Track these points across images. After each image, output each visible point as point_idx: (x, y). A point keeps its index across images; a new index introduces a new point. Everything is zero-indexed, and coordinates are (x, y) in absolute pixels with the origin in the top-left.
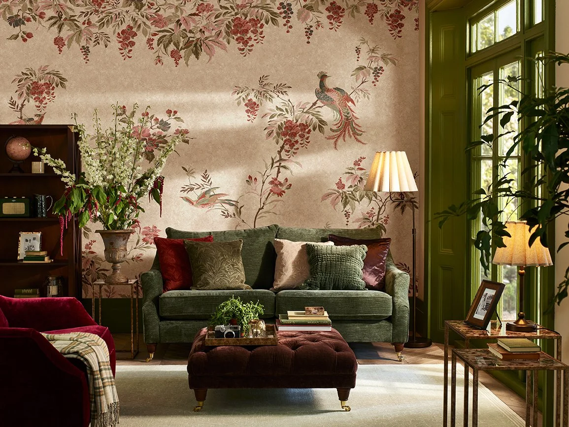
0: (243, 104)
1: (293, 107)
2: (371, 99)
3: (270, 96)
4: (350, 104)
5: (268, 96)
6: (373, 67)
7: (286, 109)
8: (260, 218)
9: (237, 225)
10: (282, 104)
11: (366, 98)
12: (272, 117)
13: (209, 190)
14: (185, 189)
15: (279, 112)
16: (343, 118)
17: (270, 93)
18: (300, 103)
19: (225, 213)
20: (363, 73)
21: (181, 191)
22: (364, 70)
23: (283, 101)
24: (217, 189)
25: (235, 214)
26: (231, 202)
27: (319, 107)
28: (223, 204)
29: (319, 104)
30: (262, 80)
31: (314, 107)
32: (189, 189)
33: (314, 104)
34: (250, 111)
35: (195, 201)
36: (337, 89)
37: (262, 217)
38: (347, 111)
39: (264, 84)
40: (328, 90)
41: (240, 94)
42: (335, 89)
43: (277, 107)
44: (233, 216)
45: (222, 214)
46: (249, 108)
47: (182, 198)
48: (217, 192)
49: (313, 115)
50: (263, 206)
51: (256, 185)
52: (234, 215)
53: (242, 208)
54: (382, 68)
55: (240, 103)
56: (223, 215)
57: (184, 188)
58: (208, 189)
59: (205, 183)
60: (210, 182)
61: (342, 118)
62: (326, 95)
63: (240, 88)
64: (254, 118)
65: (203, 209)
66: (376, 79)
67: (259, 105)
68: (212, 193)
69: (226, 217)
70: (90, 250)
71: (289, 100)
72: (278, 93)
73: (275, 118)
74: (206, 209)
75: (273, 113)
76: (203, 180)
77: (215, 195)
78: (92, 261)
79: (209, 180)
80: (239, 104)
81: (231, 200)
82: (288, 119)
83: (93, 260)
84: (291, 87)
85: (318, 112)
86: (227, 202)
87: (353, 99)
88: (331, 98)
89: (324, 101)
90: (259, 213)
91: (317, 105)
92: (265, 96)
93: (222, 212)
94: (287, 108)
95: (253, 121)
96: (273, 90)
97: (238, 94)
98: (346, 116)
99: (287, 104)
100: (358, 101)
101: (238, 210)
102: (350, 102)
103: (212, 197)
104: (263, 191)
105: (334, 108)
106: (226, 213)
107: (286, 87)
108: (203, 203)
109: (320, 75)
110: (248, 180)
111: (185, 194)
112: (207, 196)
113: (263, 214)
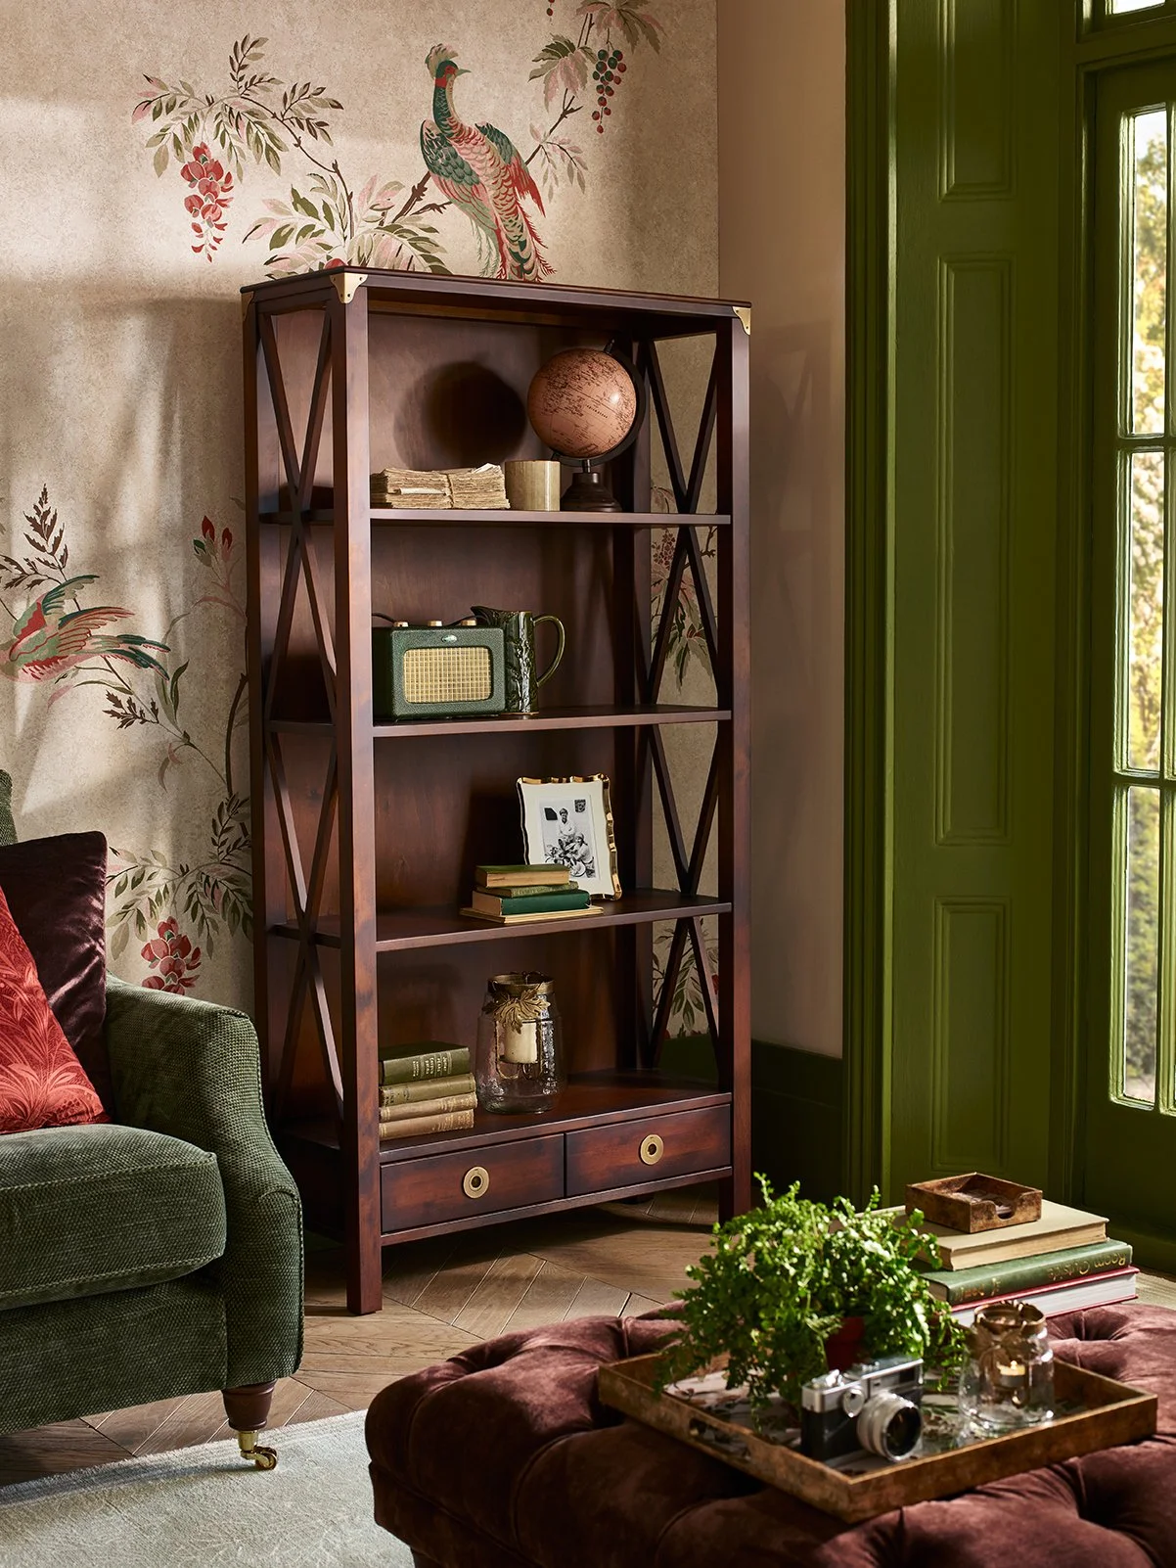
0: (175, 166)
1: (350, 197)
2: (589, 188)
3: (272, 137)
4: (527, 203)
5: (265, 139)
6: (596, 51)
7: (326, 207)
8: (244, 721)
9: (167, 760)
10: (315, 183)
11: (576, 182)
12: (278, 240)
13: (57, 593)
15: (301, 219)
16: (508, 263)
17: (270, 123)
18: (373, 181)
19: (118, 704)
20: (566, 70)
22: (567, 59)
23: (316, 169)
25: (158, 705)
26: (141, 648)
27: (433, 207)
28: (111, 660)
29: (434, 194)
30: (241, 56)
31: (418, 206)
33: (418, 192)
34: (201, 202)
36: (490, 132)
38: (517, 231)
39: (247, 79)
40: (462, 135)
41: (164, 120)
42: (482, 130)
43: (294, 192)
44: (149, 716)
45: (110, 706)
46: (196, 191)
48: (89, 598)
49: (415, 241)
51: (229, 563)
52: (155, 711)
53: (183, 679)
54: (618, 55)
55: (166, 163)
56: (113, 714)
58: (53, 585)
59: (43, 556)
60: (60, 552)
61: (504, 265)
62: (455, 156)
63: (163, 86)
64: (218, 240)
66: (602, 102)
67: (234, 176)
68: (69, 607)
69: (126, 722)
71: (335, 166)
72: (296, 129)
73: (289, 249)
75: (282, 220)
76: (32, 542)
77: (81, 612)
79: (57, 541)
80: (160, 164)
81: (141, 640)
82: (335, 254)
84: (339, 106)
85: (431, 230)
86: (124, 647)
87: (539, 184)
88: (471, 173)
89: (448, 181)
91: (428, 198)
92: (252, 140)
93: (111, 697)
94: (330, 202)
95: (212, 253)
96: (278, 108)
97: (156, 114)
98: (515, 255)
99: (329, 181)
100: (551, 195)
101: (169, 684)
102: (529, 196)
103: (71, 625)
105: (479, 216)
106: (125, 704)
107: (323, 104)
108: (36, 656)
109: (435, 63)
110: (203, 540)
112: (52, 619)
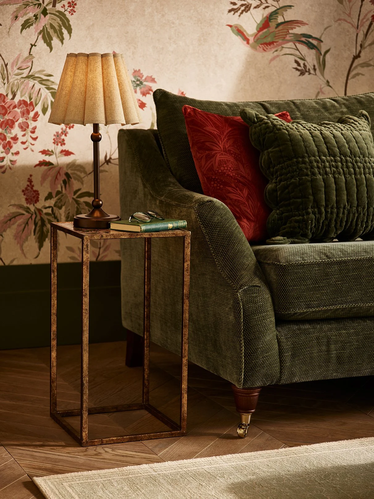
8: (354, 77)
9: (319, 92)
13: (276, 12)
14: (235, 7)
19: (299, 64)
21: (230, 11)
24: (289, 11)
25: (317, 67)
26: (310, 40)
28: (297, 44)
32: (243, 8)
35: (251, 35)
37: (358, 74)
44: (312, 71)
45: (295, 65)
47: (231, 26)
48: (289, 15)
50: (360, 52)
51: (351, 4)
52: (315, 70)
53: (328, 56)
56: (297, 69)
57: (234, 4)
58: (273, 9)
65: (265, 53)
68: (280, 20)
69: (302, 73)
70: (64, 148)
74: (270, 54)
77: (285, 22)
78: (67, 175)
81: (310, 37)
83: (69, 172)
86: (303, 39)
90: (354, 65)
93: (296, 62)
101: (321, 57)
103: (281, 27)
104: (361, 18)
106: (302, 65)
108: (265, 40)
111: (234, 19)
112: (273, 24)
113: (359, 70)
